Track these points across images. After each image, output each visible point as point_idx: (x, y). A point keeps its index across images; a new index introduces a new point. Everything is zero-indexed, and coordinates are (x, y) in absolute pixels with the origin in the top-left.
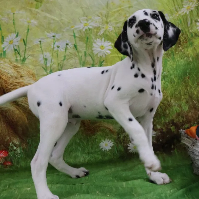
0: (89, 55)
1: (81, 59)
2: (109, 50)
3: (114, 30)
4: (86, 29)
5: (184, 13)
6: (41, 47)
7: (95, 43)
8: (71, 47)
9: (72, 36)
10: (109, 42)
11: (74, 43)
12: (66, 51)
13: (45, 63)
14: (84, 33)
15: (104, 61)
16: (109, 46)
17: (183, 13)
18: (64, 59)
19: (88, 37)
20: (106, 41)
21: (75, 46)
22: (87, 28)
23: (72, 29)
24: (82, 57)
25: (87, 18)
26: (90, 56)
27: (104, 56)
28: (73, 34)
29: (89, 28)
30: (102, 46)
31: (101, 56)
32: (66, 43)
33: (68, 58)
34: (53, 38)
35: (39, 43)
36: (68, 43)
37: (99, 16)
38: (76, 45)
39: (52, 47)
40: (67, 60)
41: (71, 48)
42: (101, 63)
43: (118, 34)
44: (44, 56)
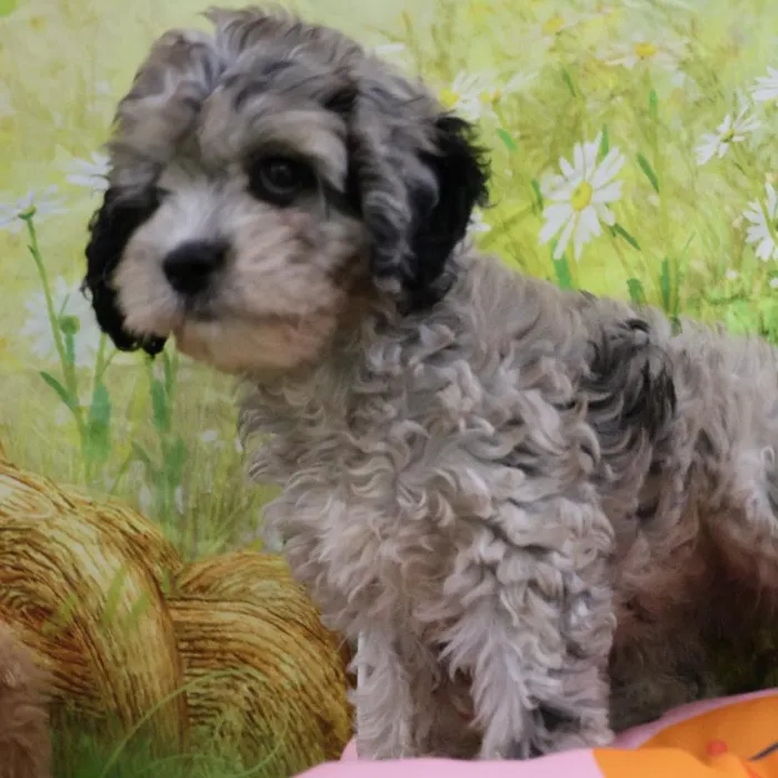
3: (493, 115)
6: (34, 252)
13: (60, 348)
35: (23, 223)
37: (394, 39)
43: (517, 134)
44: (57, 311)
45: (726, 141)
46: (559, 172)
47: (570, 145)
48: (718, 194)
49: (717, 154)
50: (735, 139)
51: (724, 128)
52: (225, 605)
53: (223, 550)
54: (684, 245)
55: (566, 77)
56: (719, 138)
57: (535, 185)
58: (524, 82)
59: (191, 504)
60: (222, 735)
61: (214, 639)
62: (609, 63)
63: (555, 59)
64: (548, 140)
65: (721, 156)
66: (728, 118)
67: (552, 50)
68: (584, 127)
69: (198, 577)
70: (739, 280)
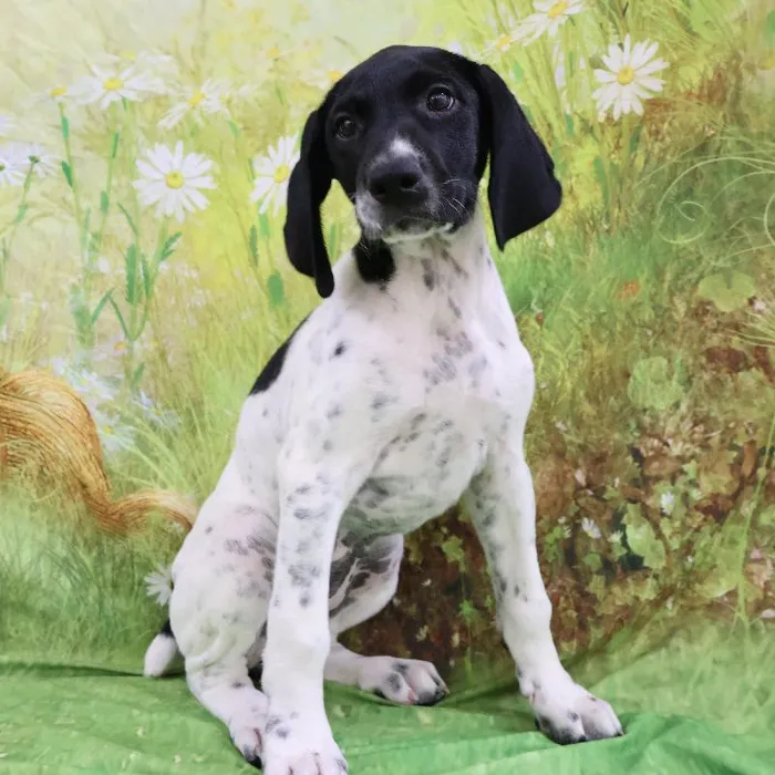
0: (120, 206)
1: (87, 220)
2: (204, 191)
3: (227, 111)
4: (112, 103)
5: (537, 35)
7: (146, 160)
8: (50, 171)
9: (57, 127)
10: (204, 159)
11: (62, 157)
12: (26, 186)
14: (104, 116)
15: (177, 235)
16: (204, 175)
17: (530, 36)
18: (19, 218)
19: (117, 138)
20: (193, 154)
21: (67, 170)
22: (117, 99)
23: (58, 99)
24: (92, 216)
26: (125, 211)
27: (180, 216)
28: (59, 123)
29: (124, 100)
30: (175, 176)
31: (169, 212)
32: (31, 154)
33: (37, 213)
36: (37, 155)
37: (168, 53)
38: (68, 163)
40: (31, 222)
41: (47, 174)
42: (167, 246)
43: (240, 126)
46: (267, 155)
47: (275, 138)
52: (27, 402)
53: (27, 369)
55: (279, 92)
57: (251, 162)
58: (250, 91)
59: (11, 337)
60: (26, 475)
61: (20, 421)
62: (309, 84)
63: (273, 77)
64: (261, 132)
67: (271, 70)
68: (288, 127)
69: (11, 383)
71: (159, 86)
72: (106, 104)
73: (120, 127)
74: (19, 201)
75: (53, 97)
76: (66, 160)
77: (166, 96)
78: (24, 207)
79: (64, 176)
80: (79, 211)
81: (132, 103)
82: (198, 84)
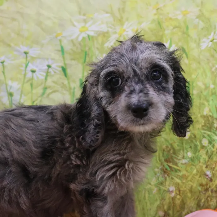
1: (74, 93)
4: (83, 38)
6: (3, 72)
9: (59, 51)
11: (62, 64)
12: (46, 79)
13: (9, 101)
14: (80, 44)
18: (43, 93)
19: (86, 52)
21: (64, 70)
22: (86, 36)
23: (59, 38)
24: (76, 90)
25: (85, 17)
28: (59, 48)
29: (89, 36)
32: (48, 64)
33: (51, 91)
34: (25, 55)
36: (50, 64)
37: (107, 13)
39: (23, 73)
40: (49, 94)
41: (55, 72)
44: (9, 89)
45: (211, 41)
48: (208, 59)
49: (208, 46)
50: (215, 41)
51: (211, 37)
54: (195, 76)
55: (159, 23)
56: (209, 40)
58: (146, 25)
62: (173, 18)
63: (156, 17)
65: (209, 47)
66: (212, 34)
67: (155, 14)
68: (164, 38)
70: (214, 88)
71: (104, 28)
72: (80, 38)
73: (87, 49)
74: (43, 86)
75: (56, 37)
76: (64, 66)
77: (108, 32)
78: (45, 88)
79: (62, 73)
80: (70, 88)
81: (93, 37)
82: (122, 25)
